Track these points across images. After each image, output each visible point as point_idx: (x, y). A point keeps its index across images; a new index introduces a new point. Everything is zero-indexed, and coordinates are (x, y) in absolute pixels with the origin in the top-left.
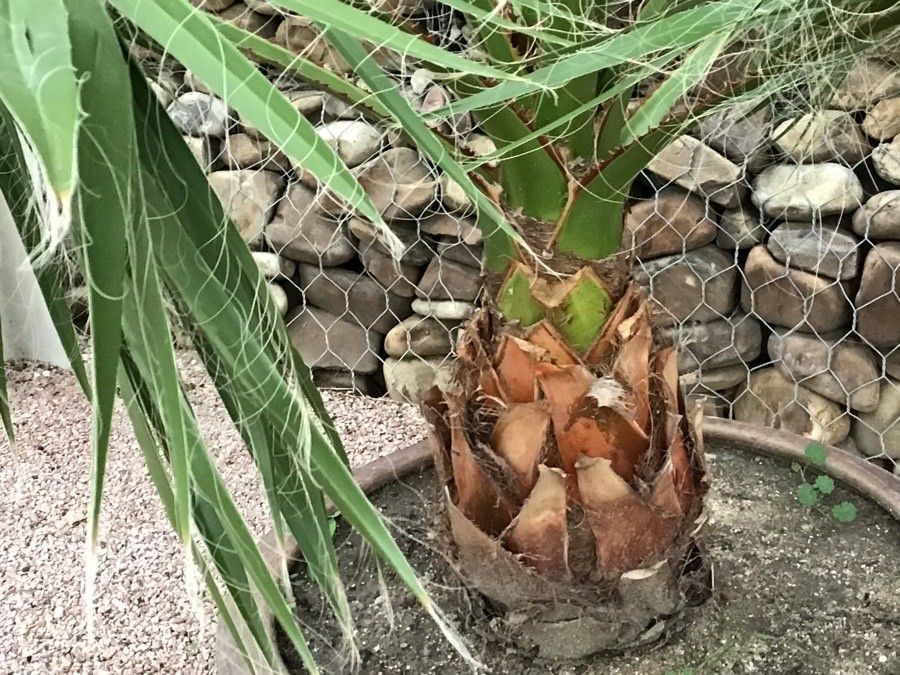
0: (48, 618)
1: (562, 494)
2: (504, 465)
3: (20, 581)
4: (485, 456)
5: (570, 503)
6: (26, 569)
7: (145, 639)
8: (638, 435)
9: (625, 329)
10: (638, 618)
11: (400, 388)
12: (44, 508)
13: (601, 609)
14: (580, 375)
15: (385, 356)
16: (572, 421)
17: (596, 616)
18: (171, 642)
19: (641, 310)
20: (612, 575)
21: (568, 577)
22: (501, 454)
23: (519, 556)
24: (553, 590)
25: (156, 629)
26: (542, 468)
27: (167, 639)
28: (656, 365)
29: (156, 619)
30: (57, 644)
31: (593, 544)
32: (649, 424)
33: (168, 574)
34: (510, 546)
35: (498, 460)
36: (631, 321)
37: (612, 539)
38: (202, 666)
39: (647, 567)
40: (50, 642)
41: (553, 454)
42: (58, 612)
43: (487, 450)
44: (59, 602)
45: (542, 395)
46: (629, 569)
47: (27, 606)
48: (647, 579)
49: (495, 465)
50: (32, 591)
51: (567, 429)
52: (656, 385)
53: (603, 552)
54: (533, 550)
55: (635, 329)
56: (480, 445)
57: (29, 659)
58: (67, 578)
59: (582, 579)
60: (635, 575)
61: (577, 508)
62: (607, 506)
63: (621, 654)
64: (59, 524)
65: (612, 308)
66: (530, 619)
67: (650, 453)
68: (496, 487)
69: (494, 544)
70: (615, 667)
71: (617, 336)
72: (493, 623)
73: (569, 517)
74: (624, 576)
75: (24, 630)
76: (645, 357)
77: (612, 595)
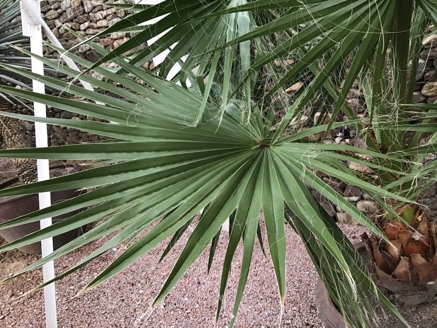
0: (264, 288)
1: (408, 263)
2: (390, 256)
3: (255, 278)
4: (384, 254)
5: (410, 265)
6: (256, 275)
7: (288, 293)
8: (427, 246)
9: (420, 219)
10: (433, 294)
11: (342, 220)
12: (257, 258)
13: (422, 292)
14: (409, 232)
15: (337, 211)
16: (408, 244)
17: (420, 294)
18: (295, 294)
19: (423, 213)
20: (424, 283)
21: (412, 284)
22: (389, 253)
23: (397, 279)
24: (408, 288)
25: (291, 290)
26: (402, 257)
27: (294, 293)
28: (429, 226)
29: (290, 288)
30: (267, 295)
31: (418, 275)
32: (429, 242)
33: (291, 275)
34: (394, 277)
35: (389, 255)
36: (421, 216)
37: (423, 274)
38: (305, 300)
39: (434, 281)
40: (265, 294)
41: (403, 253)
42: (266, 286)
43: (385, 252)
44: (266, 283)
45: (398, 238)
46: (428, 282)
47: (258, 285)
48: (434, 284)
49: (388, 256)
50: (259, 281)
51: (406, 246)
52: (430, 232)
53: (421, 278)
54: (401, 278)
55: (422, 218)
56: (382, 251)
57: (261, 299)
58: (266, 277)
59: (415, 285)
60: (431, 283)
61: (412, 266)
62: (420, 266)
63: (428, 303)
64: (262, 263)
65: (415, 214)
66: (402, 296)
67: (431, 250)
68: (388, 262)
69: (390, 277)
70: (427, 307)
71: (417, 220)
72: (391, 296)
73: (410, 269)
74: (428, 283)
75: (258, 291)
76: (426, 225)
77: (425, 288)
